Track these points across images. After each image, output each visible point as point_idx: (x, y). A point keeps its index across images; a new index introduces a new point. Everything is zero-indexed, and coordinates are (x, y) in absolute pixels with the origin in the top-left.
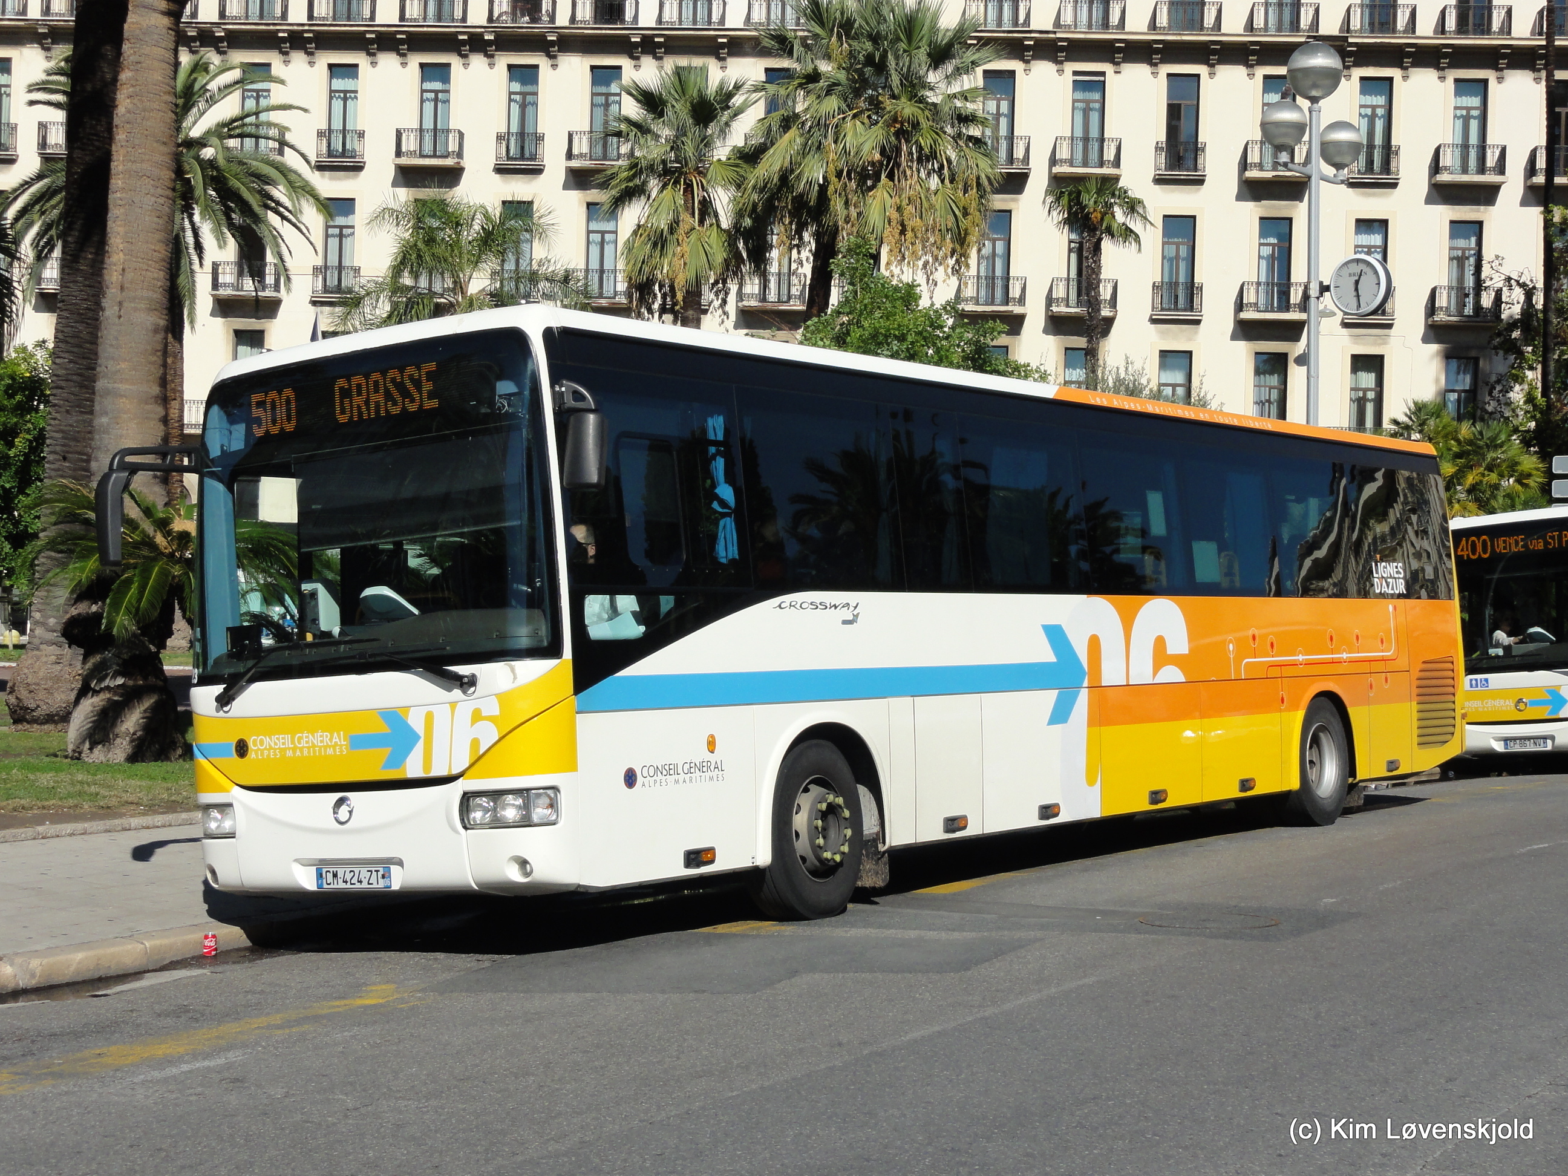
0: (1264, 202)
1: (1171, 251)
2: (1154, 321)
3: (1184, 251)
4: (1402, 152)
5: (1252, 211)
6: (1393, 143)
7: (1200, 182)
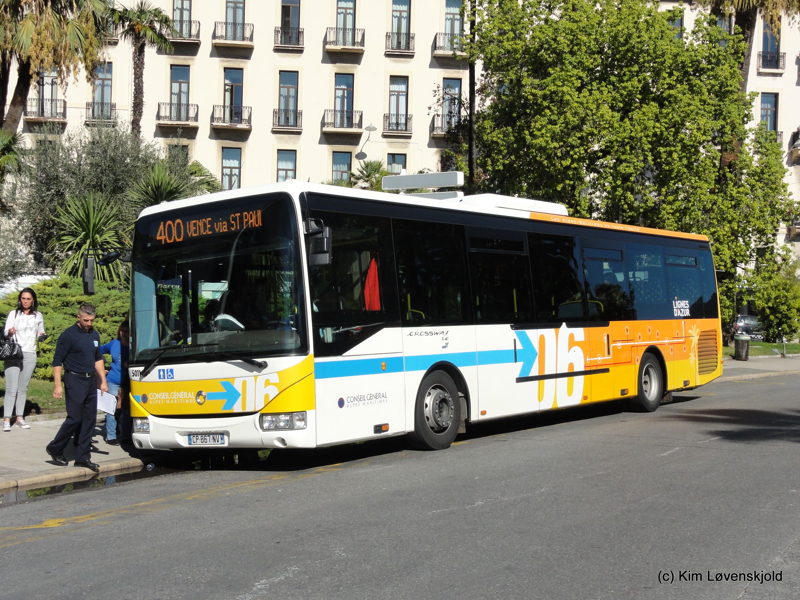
0: (338, 64)
1: (284, 91)
2: (274, 132)
3: (292, 92)
4: (416, 38)
5: (331, 69)
6: (411, 32)
7: (301, 51)
